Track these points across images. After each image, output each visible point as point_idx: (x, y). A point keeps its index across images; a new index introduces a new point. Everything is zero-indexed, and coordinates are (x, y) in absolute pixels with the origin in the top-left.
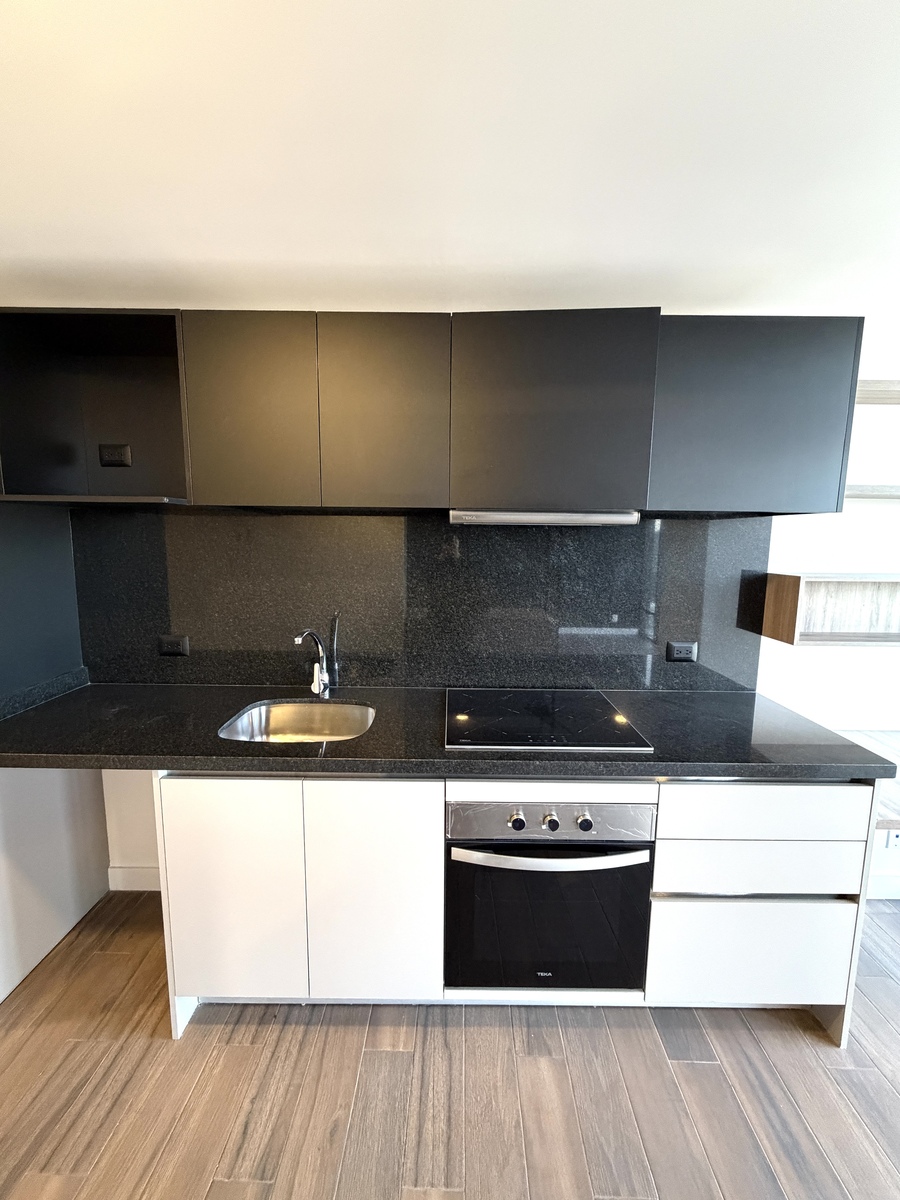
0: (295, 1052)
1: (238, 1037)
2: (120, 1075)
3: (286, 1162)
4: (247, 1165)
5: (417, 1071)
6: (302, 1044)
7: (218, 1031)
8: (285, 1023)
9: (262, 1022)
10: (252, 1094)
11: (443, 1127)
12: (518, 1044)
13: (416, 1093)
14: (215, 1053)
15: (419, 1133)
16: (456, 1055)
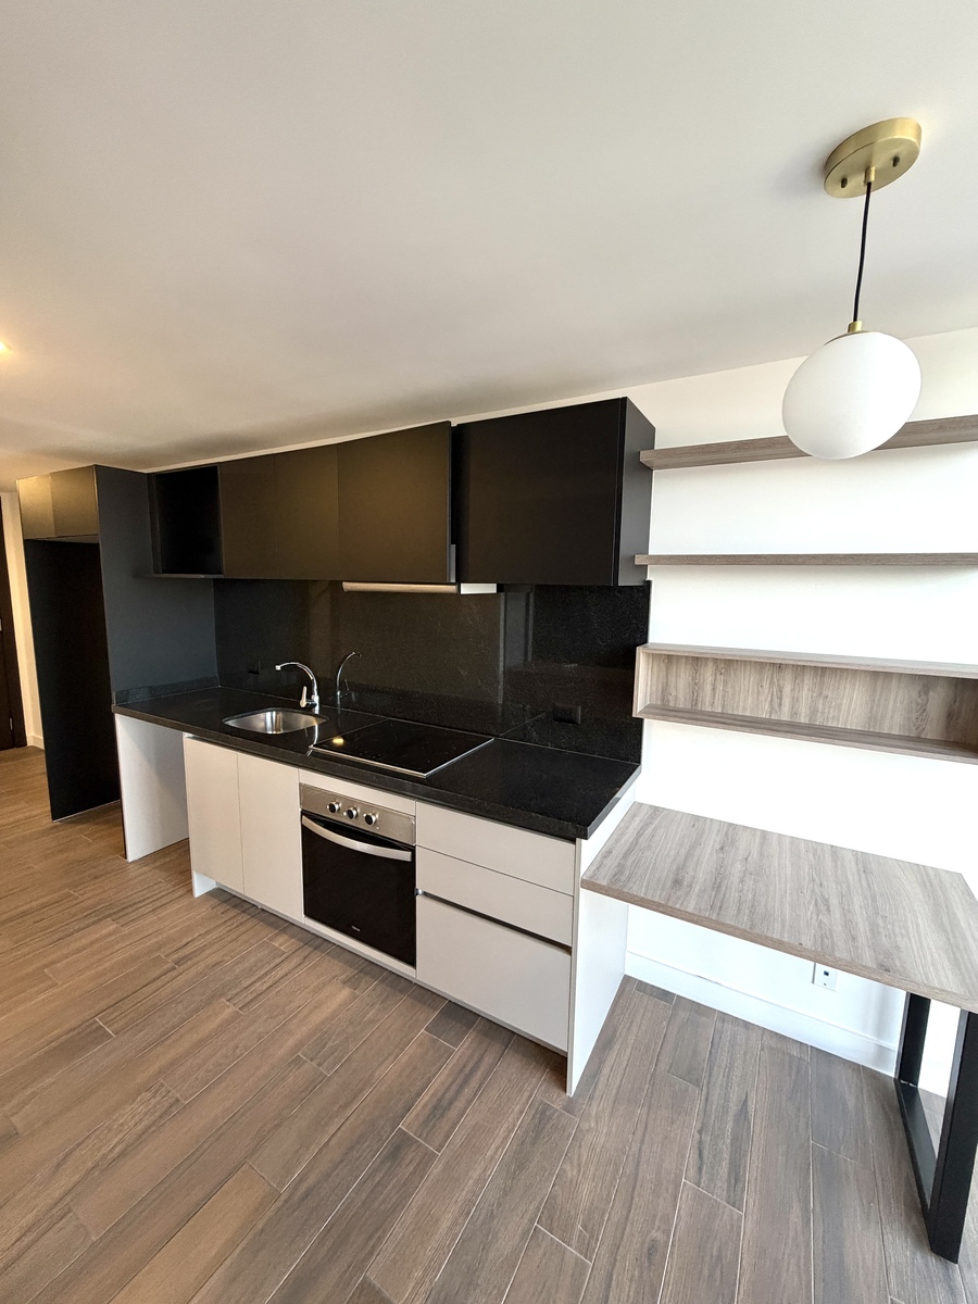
0: (235, 925)
1: (219, 908)
2: (164, 901)
3: (189, 963)
4: (175, 956)
5: (278, 960)
6: (241, 924)
7: (215, 901)
8: (244, 912)
9: (235, 906)
10: (201, 932)
11: (264, 988)
12: (344, 976)
13: (268, 969)
14: (205, 910)
15: (251, 984)
16: (305, 964)
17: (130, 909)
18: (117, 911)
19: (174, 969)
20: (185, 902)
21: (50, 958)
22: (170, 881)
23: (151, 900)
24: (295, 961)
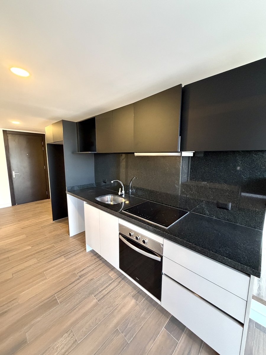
0: (98, 264)
1: (93, 257)
2: (78, 252)
3: (84, 277)
4: (80, 274)
5: (110, 282)
7: (92, 254)
8: (100, 260)
9: (98, 257)
10: (88, 266)
11: (106, 293)
12: (132, 293)
13: (107, 285)
14: (89, 257)
15: (102, 291)
16: (119, 285)
17: (69, 254)
18: (65, 254)
19: (79, 279)
20: (84, 253)
21: (46, 268)
22: (80, 245)
23: (74, 251)
24: (116, 284)
